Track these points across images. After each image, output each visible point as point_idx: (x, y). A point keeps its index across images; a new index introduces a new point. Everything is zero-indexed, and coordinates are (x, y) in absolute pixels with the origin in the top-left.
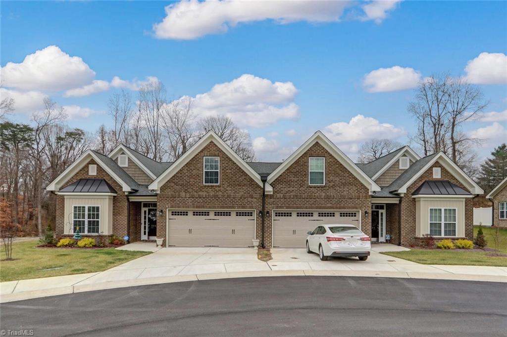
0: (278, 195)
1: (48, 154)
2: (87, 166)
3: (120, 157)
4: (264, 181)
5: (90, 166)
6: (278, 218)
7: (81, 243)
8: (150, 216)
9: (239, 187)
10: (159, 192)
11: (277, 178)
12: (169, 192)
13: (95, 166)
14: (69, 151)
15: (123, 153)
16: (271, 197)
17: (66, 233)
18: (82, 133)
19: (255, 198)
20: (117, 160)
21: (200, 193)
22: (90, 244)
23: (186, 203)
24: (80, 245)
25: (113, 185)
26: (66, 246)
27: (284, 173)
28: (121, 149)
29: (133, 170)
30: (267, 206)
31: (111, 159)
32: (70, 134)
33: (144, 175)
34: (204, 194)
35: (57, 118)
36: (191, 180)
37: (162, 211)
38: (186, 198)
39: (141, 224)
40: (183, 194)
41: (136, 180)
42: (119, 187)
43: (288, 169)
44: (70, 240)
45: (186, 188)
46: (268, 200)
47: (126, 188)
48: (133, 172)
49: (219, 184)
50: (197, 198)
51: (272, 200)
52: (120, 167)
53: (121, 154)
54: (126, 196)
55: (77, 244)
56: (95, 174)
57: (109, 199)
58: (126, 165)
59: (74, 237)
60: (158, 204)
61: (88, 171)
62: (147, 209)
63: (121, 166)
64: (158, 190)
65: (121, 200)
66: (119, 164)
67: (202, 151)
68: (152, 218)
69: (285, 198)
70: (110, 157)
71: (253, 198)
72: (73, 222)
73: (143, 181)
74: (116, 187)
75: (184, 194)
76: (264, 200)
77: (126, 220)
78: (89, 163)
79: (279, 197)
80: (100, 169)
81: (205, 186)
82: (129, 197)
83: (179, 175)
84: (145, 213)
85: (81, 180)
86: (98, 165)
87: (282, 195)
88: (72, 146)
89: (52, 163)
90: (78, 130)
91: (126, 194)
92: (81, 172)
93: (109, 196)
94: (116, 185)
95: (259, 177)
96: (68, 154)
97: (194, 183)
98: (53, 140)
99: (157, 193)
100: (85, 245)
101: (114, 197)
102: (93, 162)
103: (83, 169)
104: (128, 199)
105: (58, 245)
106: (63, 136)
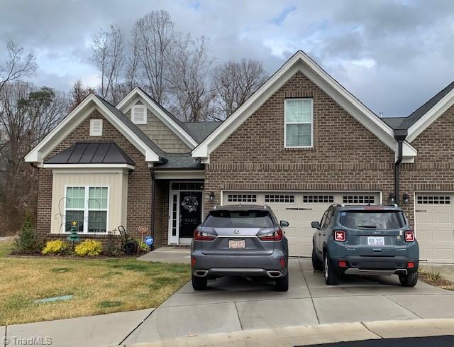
0: (423, 163)
1: (7, 123)
2: (87, 122)
3: (134, 107)
4: (400, 138)
5: (93, 122)
6: (423, 206)
7: (81, 249)
8: (183, 204)
9: (351, 151)
10: (208, 162)
11: (422, 134)
12: (225, 162)
13: (101, 121)
14: (35, 119)
15: (139, 103)
16: (411, 167)
17: (54, 231)
18: (52, 93)
19: (380, 170)
20: (130, 113)
21: (280, 163)
22: (95, 250)
23: (255, 180)
24: (78, 253)
25: (129, 152)
26: (56, 253)
27: (435, 123)
28: (137, 95)
29: (156, 128)
30: (403, 185)
31: (120, 111)
32: (35, 96)
33: (172, 138)
34: (287, 164)
35: (23, 70)
36: (264, 140)
37: (212, 195)
38: (254, 170)
39: (168, 217)
40: (249, 165)
41: (159, 146)
42: (138, 156)
43: (441, 117)
44: (61, 242)
45: (255, 155)
46: (405, 175)
47: (151, 157)
48: (155, 133)
49: (312, 146)
50: (273, 171)
51: (413, 173)
52: (135, 125)
53: (137, 104)
54: (151, 169)
55: (73, 250)
56: (99, 133)
57: (124, 174)
58: (145, 122)
59: (69, 238)
60: (206, 182)
61: (88, 130)
62: (178, 193)
63: (136, 122)
64: (206, 158)
65: (141, 176)
66: (133, 120)
67: (281, 90)
68: (186, 207)
69: (438, 170)
70: (118, 108)
71: (376, 170)
72: (65, 214)
73: (172, 146)
74: (134, 156)
75: (251, 164)
76: (396, 174)
77: (150, 211)
78: (91, 117)
79: (426, 168)
80: (108, 126)
81: (288, 150)
82: (155, 172)
83: (242, 132)
84: (175, 200)
85: (77, 144)
86: (105, 119)
87: (432, 164)
88: (38, 112)
89: (11, 136)
90: (47, 89)
91: (150, 166)
92: (79, 131)
93: (123, 168)
94: (133, 152)
95: (389, 132)
96: (33, 122)
97: (268, 145)
98: (13, 103)
99: (205, 163)
100: (88, 252)
101: (131, 171)
102: (97, 115)
103: (81, 126)
104: (153, 176)
105: (44, 252)
106: (27, 98)
